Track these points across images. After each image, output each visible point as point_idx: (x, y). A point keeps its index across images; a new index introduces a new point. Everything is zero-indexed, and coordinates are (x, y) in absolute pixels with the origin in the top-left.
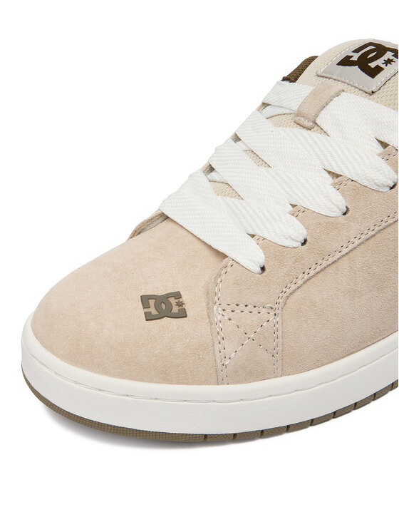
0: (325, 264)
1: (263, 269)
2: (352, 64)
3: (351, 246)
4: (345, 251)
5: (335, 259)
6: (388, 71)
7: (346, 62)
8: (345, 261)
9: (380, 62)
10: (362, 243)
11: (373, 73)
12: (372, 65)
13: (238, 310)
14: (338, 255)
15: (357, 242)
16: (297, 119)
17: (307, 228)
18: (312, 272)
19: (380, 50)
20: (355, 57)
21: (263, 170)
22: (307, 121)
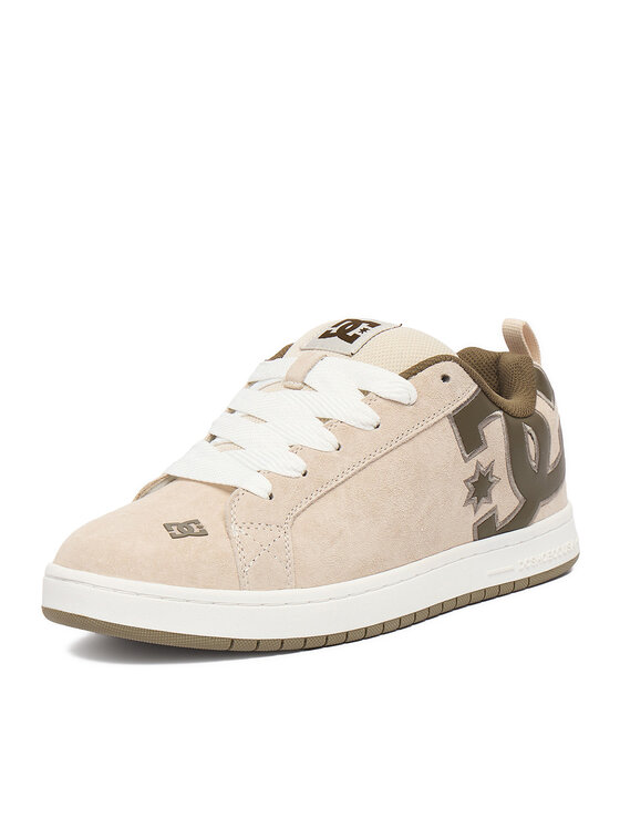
0: (324, 490)
1: (271, 497)
2: (333, 335)
3: (346, 476)
4: (341, 480)
5: (333, 486)
6: (363, 337)
7: (327, 335)
8: (341, 489)
9: (356, 331)
10: (355, 473)
11: (351, 340)
12: (350, 334)
13: (253, 527)
14: (335, 484)
15: (351, 473)
16: (287, 384)
17: (306, 462)
18: (314, 498)
19: (356, 323)
20: (335, 330)
21: (262, 425)
22: (296, 383)
